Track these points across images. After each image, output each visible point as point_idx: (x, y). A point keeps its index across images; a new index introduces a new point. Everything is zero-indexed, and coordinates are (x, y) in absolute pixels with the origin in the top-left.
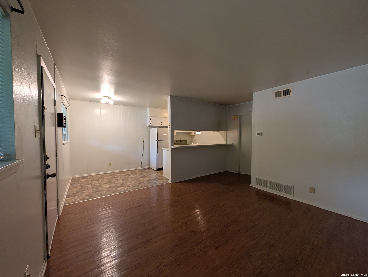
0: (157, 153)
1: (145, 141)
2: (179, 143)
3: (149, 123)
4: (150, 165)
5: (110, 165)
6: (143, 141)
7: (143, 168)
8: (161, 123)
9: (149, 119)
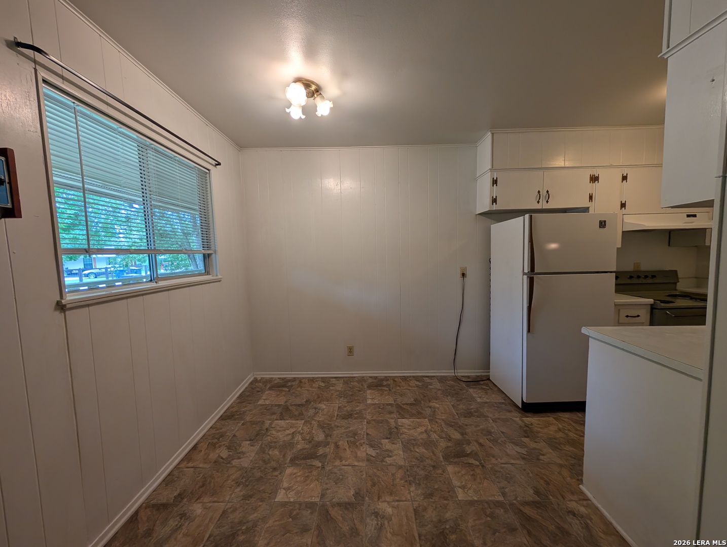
0: (529, 331)
1: (468, 273)
2: (629, 281)
3: (488, 201)
4: (487, 365)
5: (350, 351)
6: (463, 275)
7: (461, 373)
8: (543, 193)
9: (489, 182)
